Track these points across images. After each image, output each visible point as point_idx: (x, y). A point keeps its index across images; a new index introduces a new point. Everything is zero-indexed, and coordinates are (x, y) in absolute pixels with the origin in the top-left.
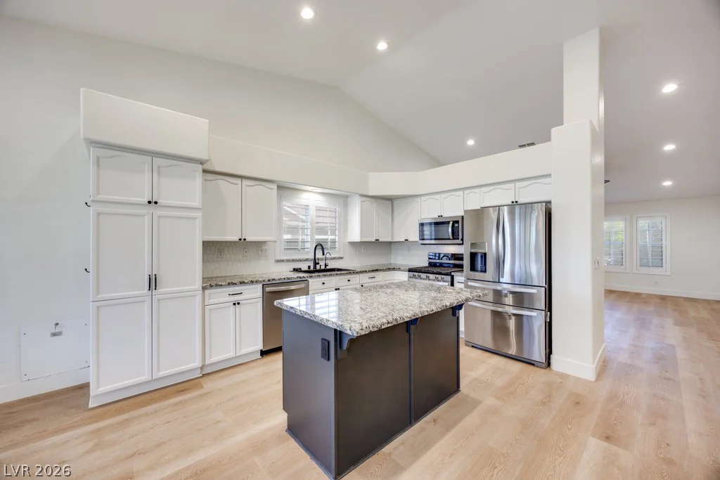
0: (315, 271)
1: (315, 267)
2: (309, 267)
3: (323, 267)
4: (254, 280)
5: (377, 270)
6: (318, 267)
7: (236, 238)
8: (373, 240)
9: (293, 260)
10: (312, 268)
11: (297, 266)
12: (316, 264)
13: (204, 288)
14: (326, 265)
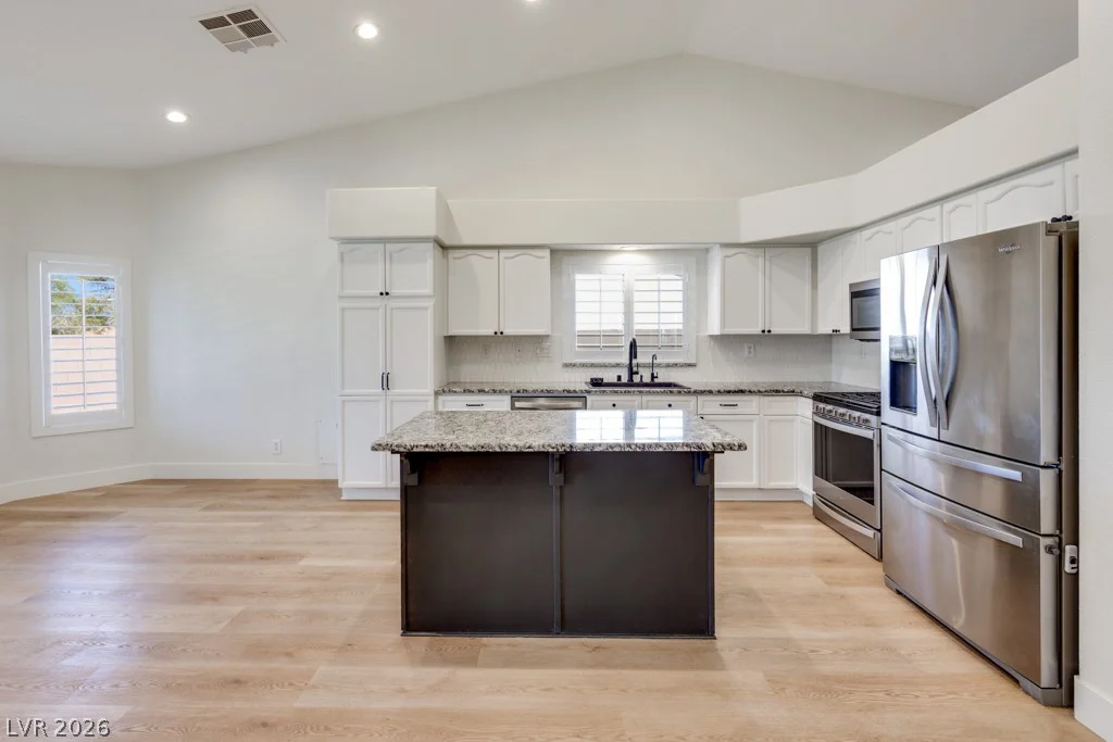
0: (630, 384)
1: (631, 379)
2: (619, 378)
3: (647, 379)
4: (497, 389)
5: (742, 392)
6: (636, 379)
7: (490, 332)
8: (758, 331)
9: (592, 365)
10: (625, 379)
11: (598, 374)
12: (632, 373)
13: (437, 394)
14: (653, 377)
